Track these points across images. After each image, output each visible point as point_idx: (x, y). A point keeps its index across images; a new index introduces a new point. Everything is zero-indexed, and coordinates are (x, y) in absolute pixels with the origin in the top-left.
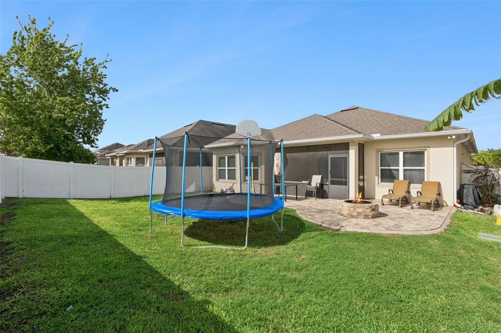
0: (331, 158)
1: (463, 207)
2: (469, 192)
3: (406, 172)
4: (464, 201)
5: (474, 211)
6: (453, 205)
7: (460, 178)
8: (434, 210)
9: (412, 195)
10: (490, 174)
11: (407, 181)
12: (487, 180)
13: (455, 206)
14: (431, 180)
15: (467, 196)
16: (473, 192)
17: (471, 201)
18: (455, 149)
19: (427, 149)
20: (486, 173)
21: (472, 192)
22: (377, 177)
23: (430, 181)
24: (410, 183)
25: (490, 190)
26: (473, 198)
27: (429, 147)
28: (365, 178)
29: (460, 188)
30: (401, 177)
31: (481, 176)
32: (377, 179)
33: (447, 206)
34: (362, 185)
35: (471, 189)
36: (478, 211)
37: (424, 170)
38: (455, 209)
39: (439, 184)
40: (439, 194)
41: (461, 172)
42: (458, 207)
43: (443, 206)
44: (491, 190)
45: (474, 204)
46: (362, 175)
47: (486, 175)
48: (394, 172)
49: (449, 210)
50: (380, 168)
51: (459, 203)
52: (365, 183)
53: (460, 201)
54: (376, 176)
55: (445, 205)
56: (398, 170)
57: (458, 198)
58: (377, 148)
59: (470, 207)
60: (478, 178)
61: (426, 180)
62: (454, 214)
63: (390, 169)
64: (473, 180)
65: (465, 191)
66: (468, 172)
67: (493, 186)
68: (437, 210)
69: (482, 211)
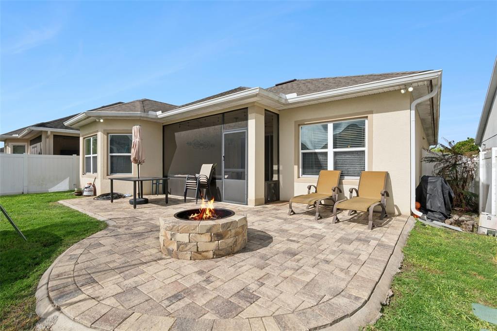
0: (225, 134)
1: (425, 217)
2: (435, 189)
3: (338, 157)
4: (428, 205)
5: (443, 224)
6: (409, 213)
7: (420, 169)
8: (373, 227)
9: (345, 195)
10: (460, 162)
11: (338, 172)
12: (457, 172)
13: (412, 214)
14: (375, 169)
15: (433, 197)
16: (442, 191)
17: (439, 205)
18: (413, 112)
19: (369, 116)
20: (456, 161)
21: (440, 190)
22: (296, 167)
23: (373, 171)
24: (342, 175)
25: (460, 187)
26: (443, 201)
27: (371, 112)
28: (281, 168)
29: (420, 183)
30: (330, 166)
31: (448, 166)
32: (296, 169)
33: (400, 215)
34: (277, 179)
35: (439, 184)
36: (451, 224)
37: (363, 152)
38: (412, 221)
39: (387, 175)
40: (387, 194)
41: (421, 160)
42: (417, 217)
43: (392, 215)
44: (463, 186)
45: (443, 210)
46: (275, 165)
47: (455, 165)
48: (320, 158)
49: (402, 225)
50: (301, 151)
51: (419, 209)
52: (281, 176)
53: (421, 206)
54: (295, 165)
55: (397, 213)
56: (326, 154)
57: (417, 200)
58: (296, 120)
59: (437, 216)
60: (444, 169)
61: (366, 170)
62: (411, 235)
63: (315, 153)
64: (437, 171)
65: (429, 187)
66: (431, 160)
67: (465, 181)
68: (380, 225)
69: (458, 223)
